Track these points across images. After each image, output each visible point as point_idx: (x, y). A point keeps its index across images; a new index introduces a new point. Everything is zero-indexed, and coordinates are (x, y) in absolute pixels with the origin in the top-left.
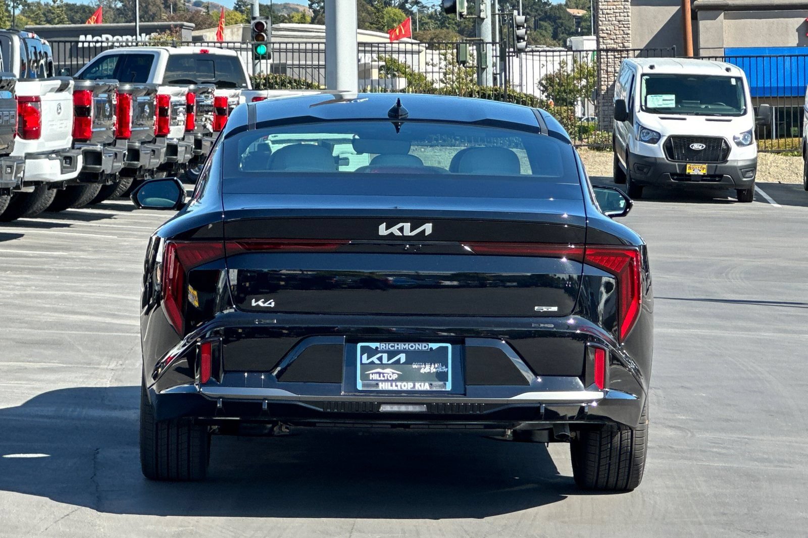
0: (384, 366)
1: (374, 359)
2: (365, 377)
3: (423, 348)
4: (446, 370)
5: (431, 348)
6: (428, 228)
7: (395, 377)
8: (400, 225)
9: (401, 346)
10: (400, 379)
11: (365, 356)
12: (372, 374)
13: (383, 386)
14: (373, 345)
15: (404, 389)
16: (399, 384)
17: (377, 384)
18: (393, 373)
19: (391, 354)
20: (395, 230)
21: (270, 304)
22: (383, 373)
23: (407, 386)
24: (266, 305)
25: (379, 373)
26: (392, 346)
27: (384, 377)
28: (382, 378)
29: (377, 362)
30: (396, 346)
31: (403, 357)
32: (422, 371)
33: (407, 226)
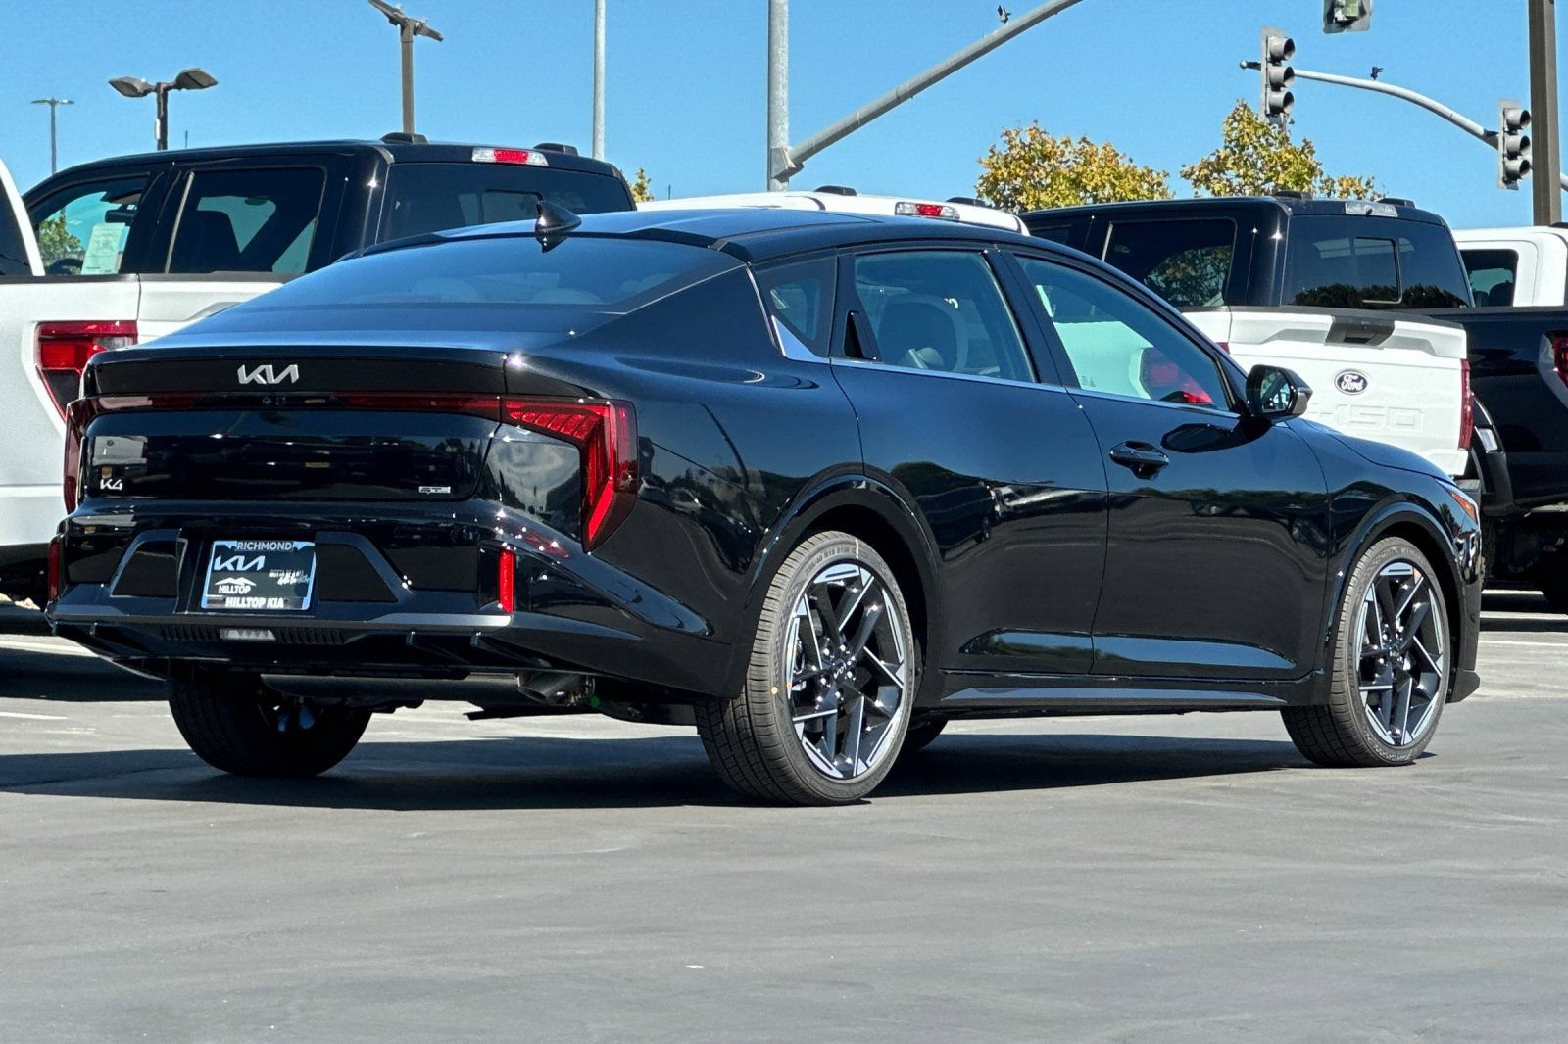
0: (236, 574)
1: (229, 565)
2: (214, 590)
3: (287, 549)
4: (307, 580)
5: (295, 549)
6: (293, 371)
7: (247, 589)
8: (261, 368)
9: (261, 545)
10: (253, 593)
11: (219, 559)
12: (222, 585)
13: (232, 603)
14: (230, 544)
15: (254, 607)
16: (249, 599)
17: (225, 600)
18: (246, 584)
19: (250, 556)
20: (256, 376)
21: (118, 485)
22: (234, 585)
23: (258, 603)
24: (114, 487)
25: (230, 584)
26: (251, 546)
27: (234, 590)
28: (232, 592)
29: (231, 568)
30: (255, 546)
31: (261, 561)
32: (281, 582)
33: (270, 369)
